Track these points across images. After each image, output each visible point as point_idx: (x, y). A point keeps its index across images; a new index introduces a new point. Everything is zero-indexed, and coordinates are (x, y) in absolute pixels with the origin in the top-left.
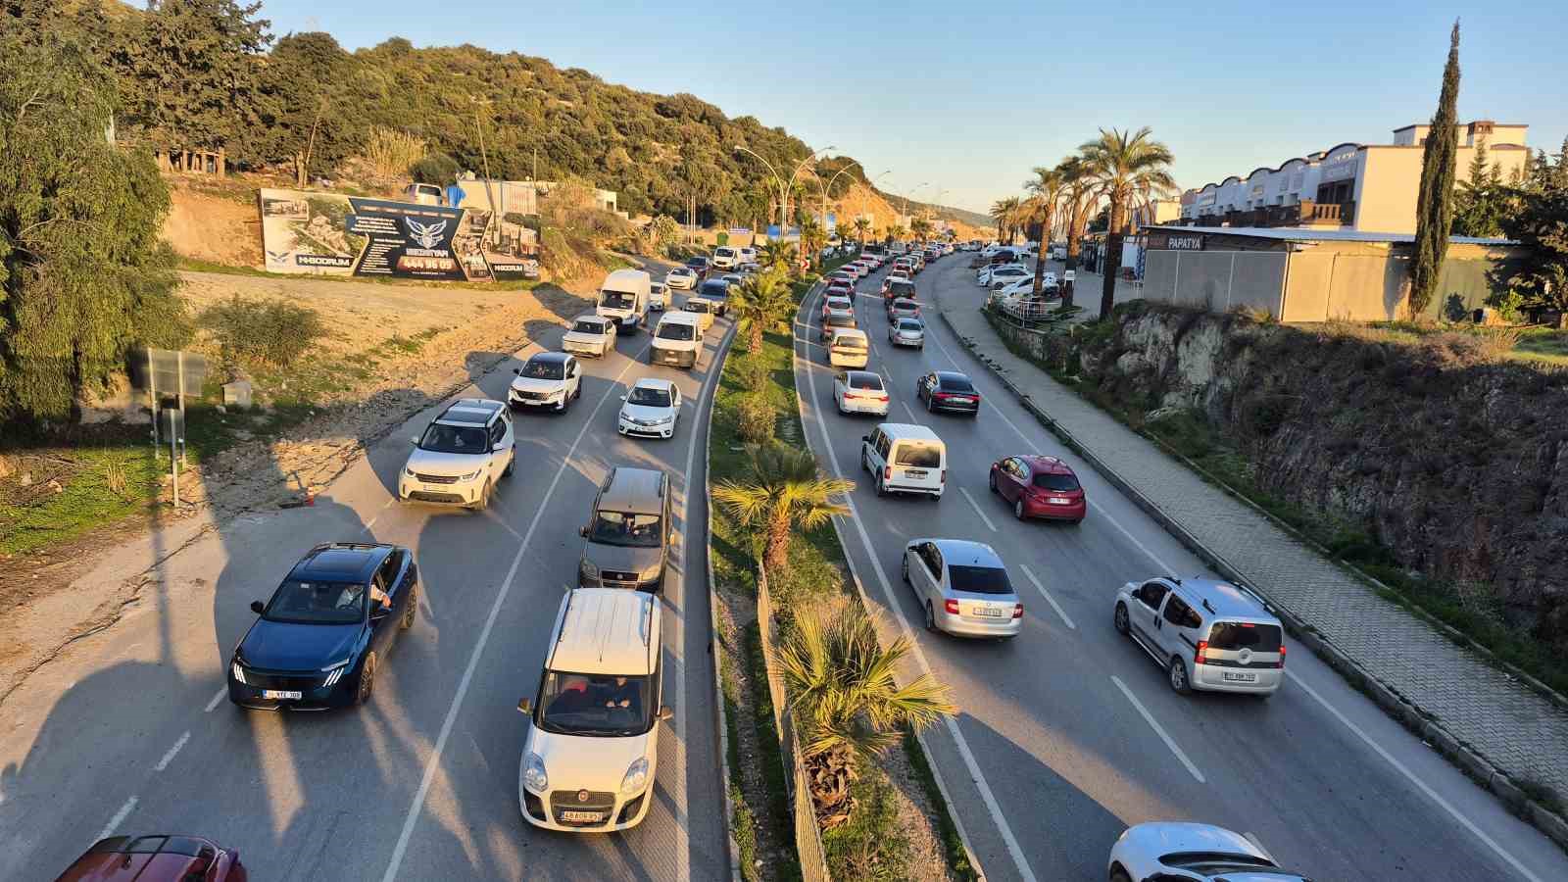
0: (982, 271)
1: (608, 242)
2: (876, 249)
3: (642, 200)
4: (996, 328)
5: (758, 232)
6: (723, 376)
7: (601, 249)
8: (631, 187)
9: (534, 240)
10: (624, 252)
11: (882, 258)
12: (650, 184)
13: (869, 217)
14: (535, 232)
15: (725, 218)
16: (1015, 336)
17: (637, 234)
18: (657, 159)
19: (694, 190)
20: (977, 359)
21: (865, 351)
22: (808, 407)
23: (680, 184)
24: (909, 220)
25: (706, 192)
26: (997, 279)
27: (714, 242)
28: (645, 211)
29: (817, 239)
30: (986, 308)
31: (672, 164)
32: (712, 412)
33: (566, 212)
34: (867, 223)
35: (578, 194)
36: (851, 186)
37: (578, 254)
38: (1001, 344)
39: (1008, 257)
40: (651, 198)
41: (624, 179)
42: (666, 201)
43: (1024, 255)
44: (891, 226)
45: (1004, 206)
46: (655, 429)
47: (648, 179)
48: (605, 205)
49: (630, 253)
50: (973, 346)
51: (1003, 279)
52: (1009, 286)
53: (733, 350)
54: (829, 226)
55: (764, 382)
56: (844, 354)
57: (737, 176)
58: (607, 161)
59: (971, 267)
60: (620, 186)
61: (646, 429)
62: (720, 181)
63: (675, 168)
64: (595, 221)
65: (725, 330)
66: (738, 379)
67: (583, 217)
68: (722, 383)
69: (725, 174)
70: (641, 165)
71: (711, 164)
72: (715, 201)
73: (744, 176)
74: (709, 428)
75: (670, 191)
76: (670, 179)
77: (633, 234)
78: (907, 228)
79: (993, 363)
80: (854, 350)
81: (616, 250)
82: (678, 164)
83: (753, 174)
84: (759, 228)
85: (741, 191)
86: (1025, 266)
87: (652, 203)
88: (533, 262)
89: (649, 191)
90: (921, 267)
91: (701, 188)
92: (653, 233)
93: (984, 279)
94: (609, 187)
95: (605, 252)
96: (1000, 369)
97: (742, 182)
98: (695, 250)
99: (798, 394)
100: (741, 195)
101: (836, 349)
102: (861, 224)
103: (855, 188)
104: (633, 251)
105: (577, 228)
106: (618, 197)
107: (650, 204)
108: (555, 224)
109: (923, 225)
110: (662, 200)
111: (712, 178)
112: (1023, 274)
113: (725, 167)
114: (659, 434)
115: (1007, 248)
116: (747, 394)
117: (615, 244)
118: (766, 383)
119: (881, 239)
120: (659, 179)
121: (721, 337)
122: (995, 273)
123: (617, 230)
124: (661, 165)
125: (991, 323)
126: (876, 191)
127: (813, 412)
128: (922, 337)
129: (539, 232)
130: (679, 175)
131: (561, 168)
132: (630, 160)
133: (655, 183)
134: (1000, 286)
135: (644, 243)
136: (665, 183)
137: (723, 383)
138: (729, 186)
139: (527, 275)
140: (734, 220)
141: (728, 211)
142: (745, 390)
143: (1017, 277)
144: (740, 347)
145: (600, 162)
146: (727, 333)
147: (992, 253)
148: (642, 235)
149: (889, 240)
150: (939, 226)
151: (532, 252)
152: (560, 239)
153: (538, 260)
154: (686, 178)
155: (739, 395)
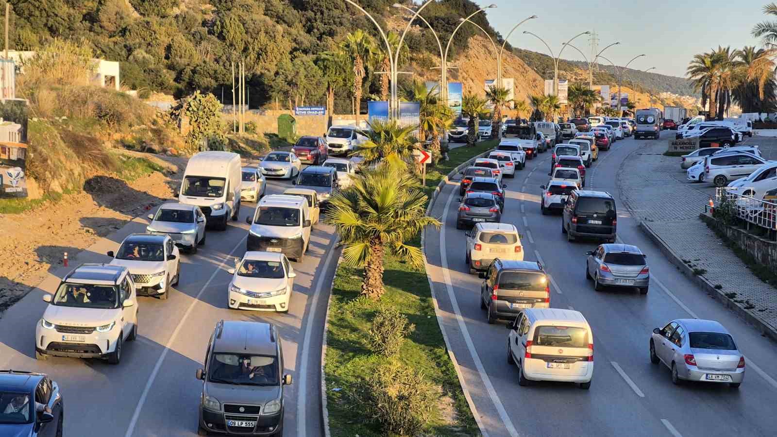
0: (689, 160)
1: (117, 136)
2: (518, 130)
3: (157, 73)
4: (730, 244)
5: (335, 112)
6: (330, 332)
7: (108, 146)
8: (140, 53)
9: (18, 138)
10: (143, 150)
11: (531, 144)
12: (169, 48)
13: (507, 83)
14: (19, 126)
15: (286, 93)
16: (765, 256)
17: (160, 122)
18: (176, 11)
19: (235, 54)
20: (712, 293)
21: (587, 352)
22: (470, 377)
23: (213, 45)
24: (564, 86)
25: (253, 56)
26: (716, 171)
27: (274, 129)
28: (162, 87)
29: (435, 119)
30: (709, 214)
31: (199, 18)
32: (324, 388)
33: (54, 94)
34: (506, 93)
35: (66, 68)
36: (470, 40)
37: (79, 154)
38: (744, 270)
39: (723, 137)
40: (171, 67)
41: (130, 42)
42: (194, 72)
43: (744, 133)
44: (539, 96)
45: (708, 61)
46: (269, 301)
47: (165, 40)
48: (103, 80)
49: (151, 151)
50: (702, 272)
51: (725, 170)
52: (740, 181)
53: (336, 292)
54: (452, 99)
55: (397, 341)
56: (549, 359)
57: (298, 31)
58: (103, 17)
59: (667, 154)
60: (124, 53)
61: (258, 301)
62: (273, 38)
63: (204, 23)
64: (99, 107)
65: (318, 261)
66: (353, 337)
67: (80, 101)
68: (330, 344)
69: (280, 28)
70: (154, 20)
71: (258, 16)
72: (267, 68)
73: (309, 31)
74: (325, 412)
75: (197, 59)
76: (199, 41)
77: (154, 123)
78: (562, 98)
79: (739, 298)
80: (567, 351)
81: (129, 147)
82: (210, 17)
83: (321, 26)
84: (335, 105)
85: (305, 52)
86: (755, 148)
87: (173, 74)
88: (15, 171)
89: (167, 58)
90: (594, 155)
91: (245, 50)
92: (185, 121)
93: (696, 171)
94: (108, 54)
95: (115, 151)
96: (751, 307)
97: (307, 40)
98: (247, 141)
99: (451, 353)
100: (309, 58)
101: (534, 349)
102: (496, 95)
103: (474, 43)
104: (156, 147)
105: (70, 117)
106: (122, 69)
107: (169, 77)
108: (41, 114)
109: (586, 93)
110: (188, 70)
111: (262, 35)
112: (756, 162)
113: (280, 19)
114: (274, 306)
115: (719, 124)
116: (373, 359)
117: (129, 139)
118: (401, 339)
119: (525, 115)
120: (181, 41)
121: (313, 271)
122: (714, 162)
123: (132, 117)
124: (183, 20)
125: (722, 236)
126: (508, 47)
127: (480, 384)
128: (742, 364)
129: (25, 125)
130: (210, 32)
131: (34, 30)
132: (136, 15)
133: (176, 45)
134: (722, 181)
135: (172, 134)
136: (190, 45)
137: (333, 342)
138: (286, 45)
139: (8, 190)
140: (299, 96)
141: (290, 83)
142: (369, 353)
143: (747, 168)
144: (348, 287)
145: (91, 18)
146: (322, 264)
147: (696, 133)
148: (167, 124)
149: (537, 116)
150: (606, 92)
151: (14, 157)
152: (53, 137)
153: (24, 168)
154: (221, 37)
155: (362, 363)
